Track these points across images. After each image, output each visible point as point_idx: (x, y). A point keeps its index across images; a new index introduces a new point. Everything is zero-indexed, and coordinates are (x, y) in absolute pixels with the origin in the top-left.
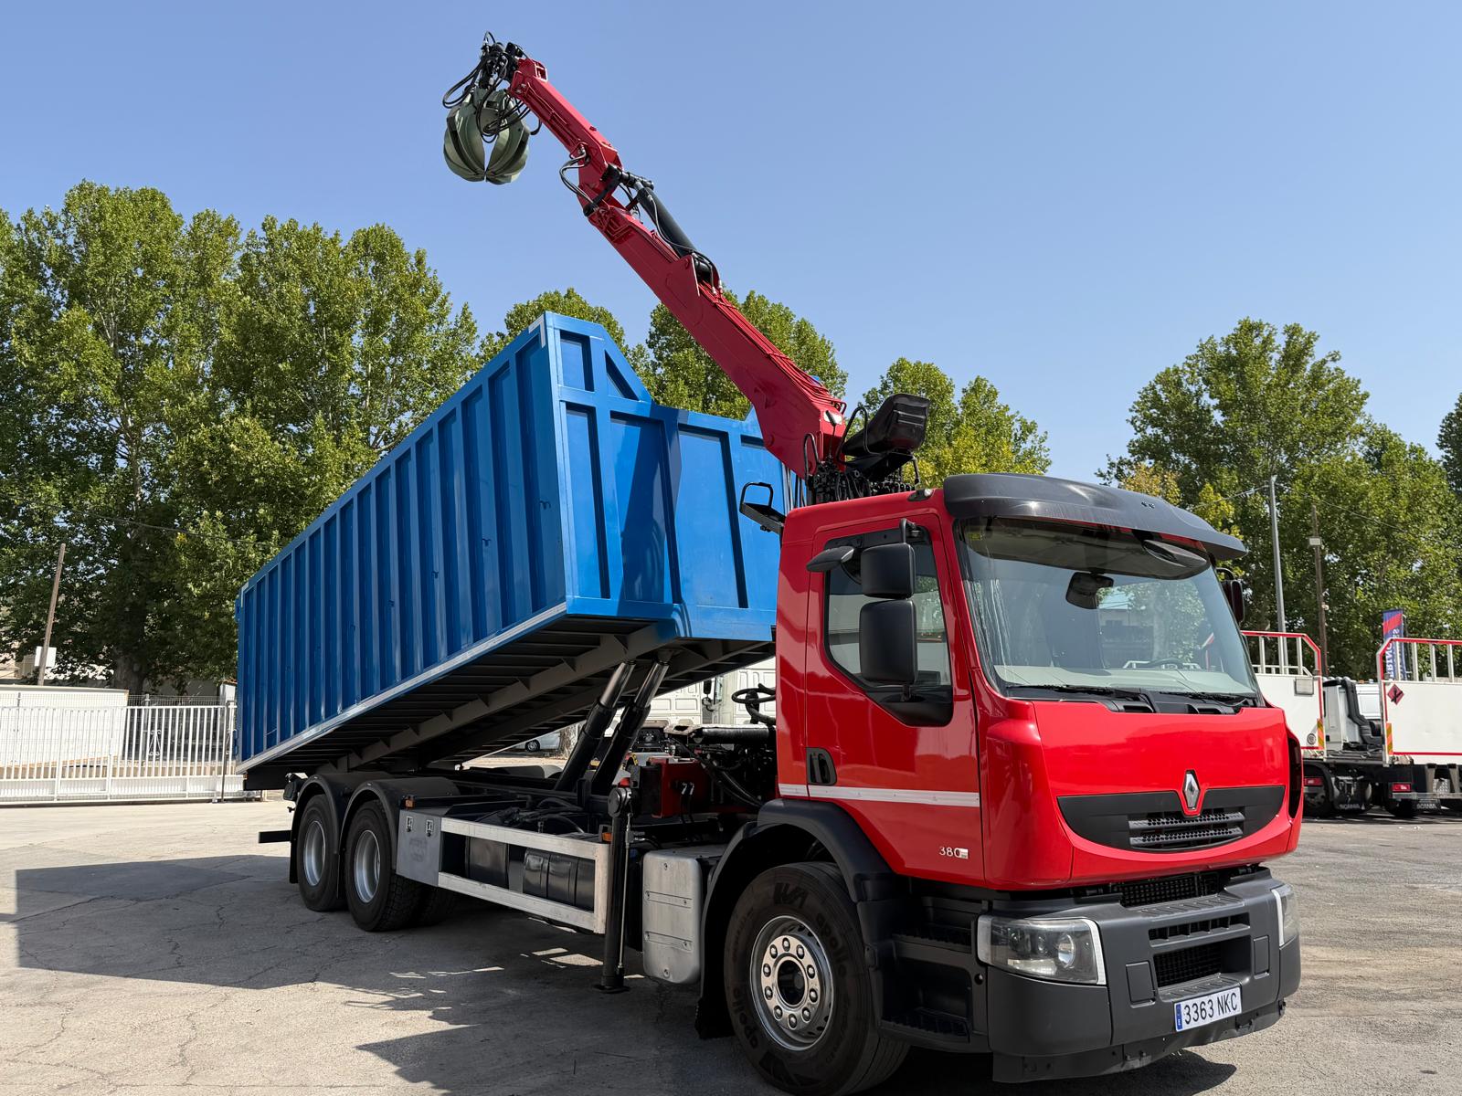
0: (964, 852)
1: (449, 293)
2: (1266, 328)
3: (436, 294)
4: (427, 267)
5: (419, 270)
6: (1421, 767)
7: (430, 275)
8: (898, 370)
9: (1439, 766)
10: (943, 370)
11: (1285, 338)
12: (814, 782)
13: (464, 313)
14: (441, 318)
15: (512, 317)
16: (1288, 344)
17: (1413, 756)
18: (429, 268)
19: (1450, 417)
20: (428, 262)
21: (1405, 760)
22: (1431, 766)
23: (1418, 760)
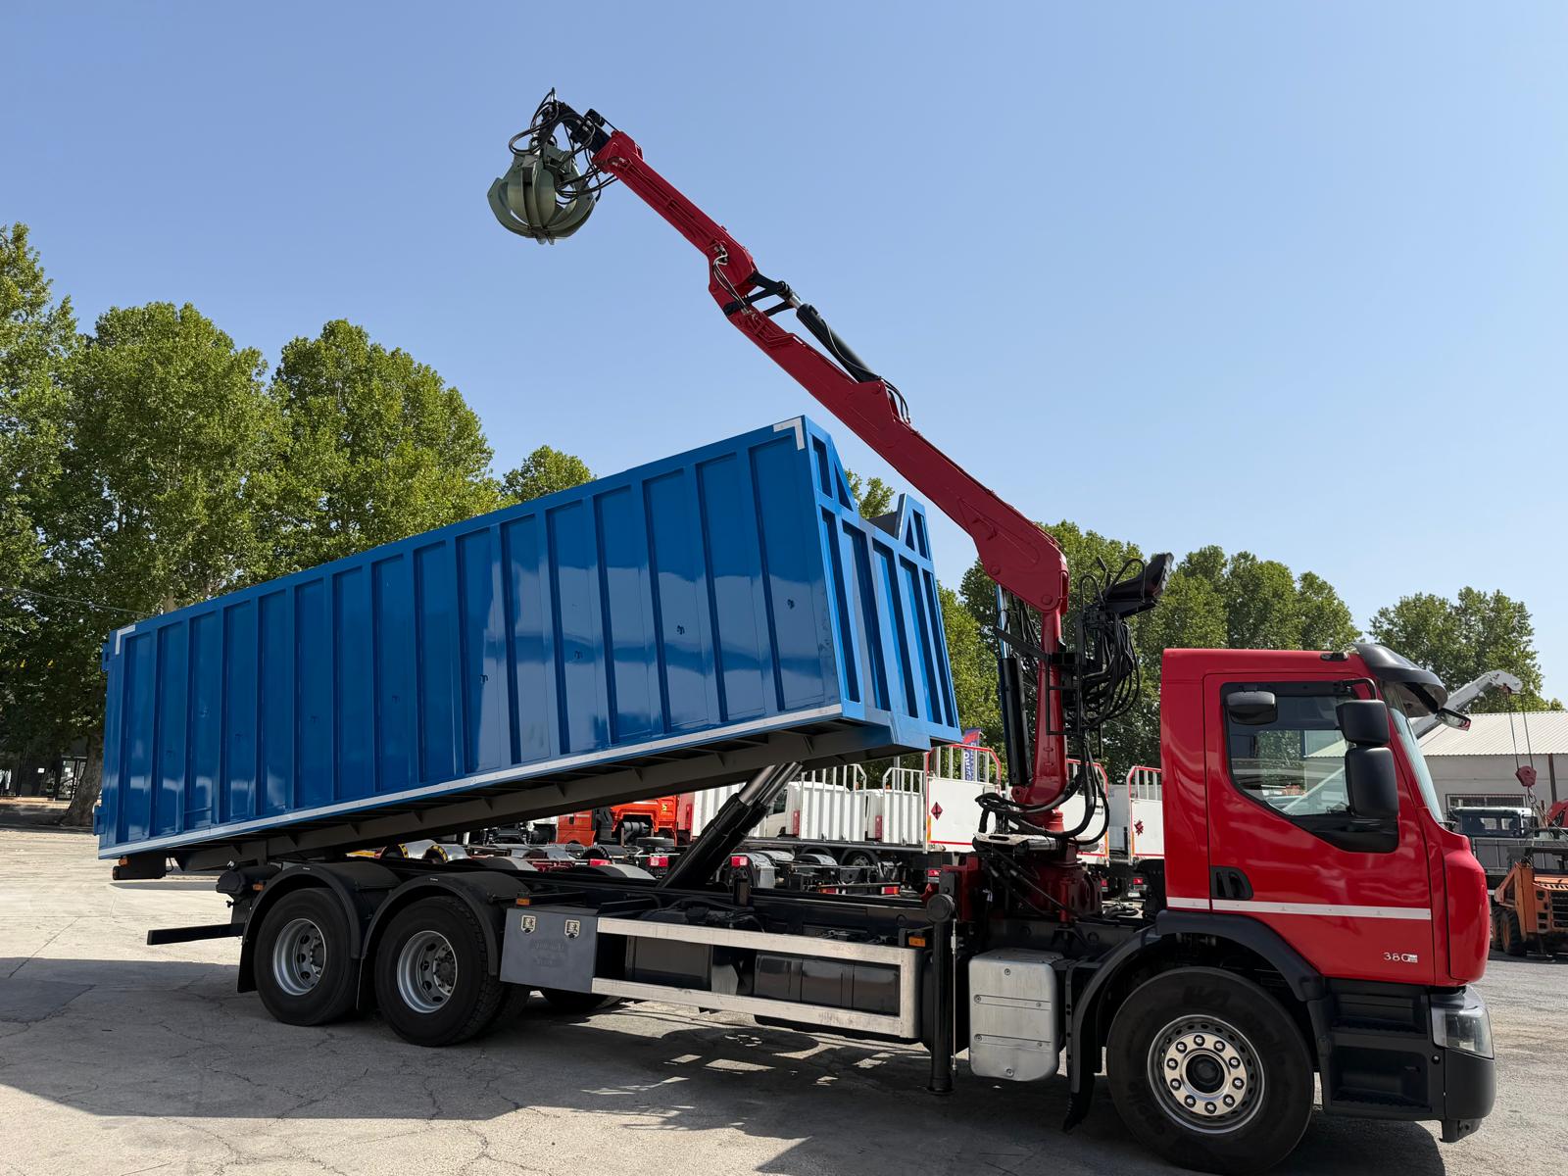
0: (1413, 958)
1: (51, 280)
2: (854, 477)
3: (36, 277)
4: (28, 246)
5: (18, 248)
6: (950, 853)
7: (30, 256)
8: (540, 457)
9: (962, 854)
10: (585, 464)
11: (869, 488)
12: (1222, 896)
13: (62, 308)
14: (34, 305)
15: (107, 320)
16: (870, 494)
17: (945, 845)
18: (32, 249)
19: (970, 571)
20: (29, 240)
21: (938, 848)
22: (956, 854)
23: (950, 848)
